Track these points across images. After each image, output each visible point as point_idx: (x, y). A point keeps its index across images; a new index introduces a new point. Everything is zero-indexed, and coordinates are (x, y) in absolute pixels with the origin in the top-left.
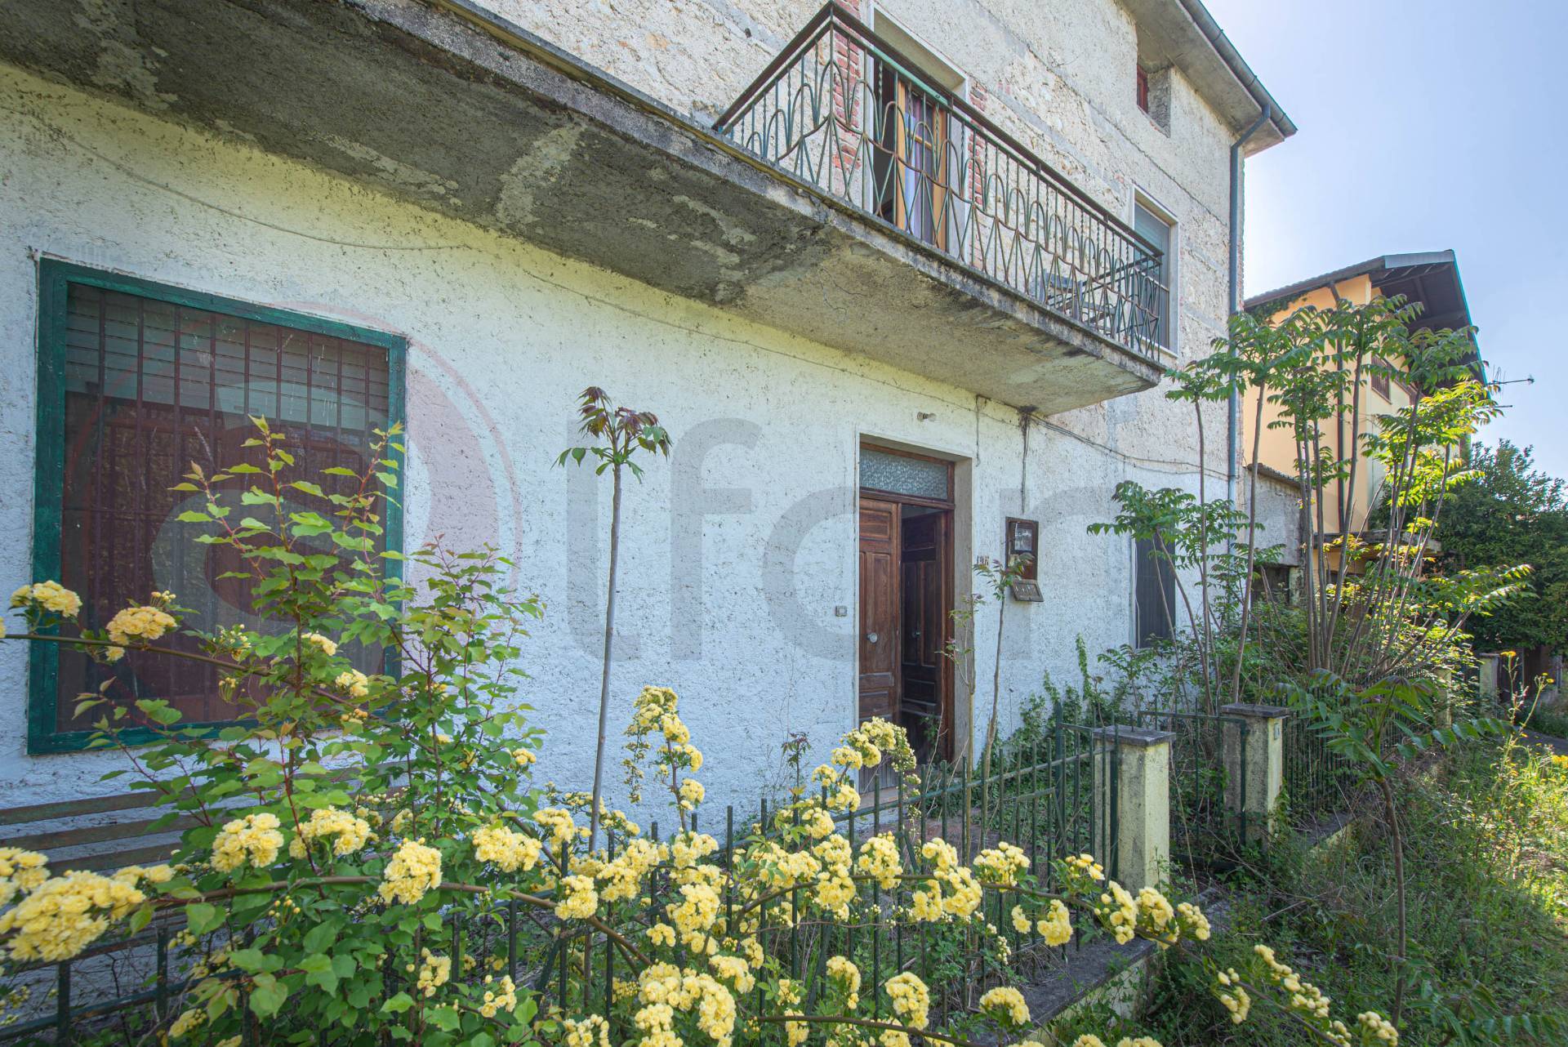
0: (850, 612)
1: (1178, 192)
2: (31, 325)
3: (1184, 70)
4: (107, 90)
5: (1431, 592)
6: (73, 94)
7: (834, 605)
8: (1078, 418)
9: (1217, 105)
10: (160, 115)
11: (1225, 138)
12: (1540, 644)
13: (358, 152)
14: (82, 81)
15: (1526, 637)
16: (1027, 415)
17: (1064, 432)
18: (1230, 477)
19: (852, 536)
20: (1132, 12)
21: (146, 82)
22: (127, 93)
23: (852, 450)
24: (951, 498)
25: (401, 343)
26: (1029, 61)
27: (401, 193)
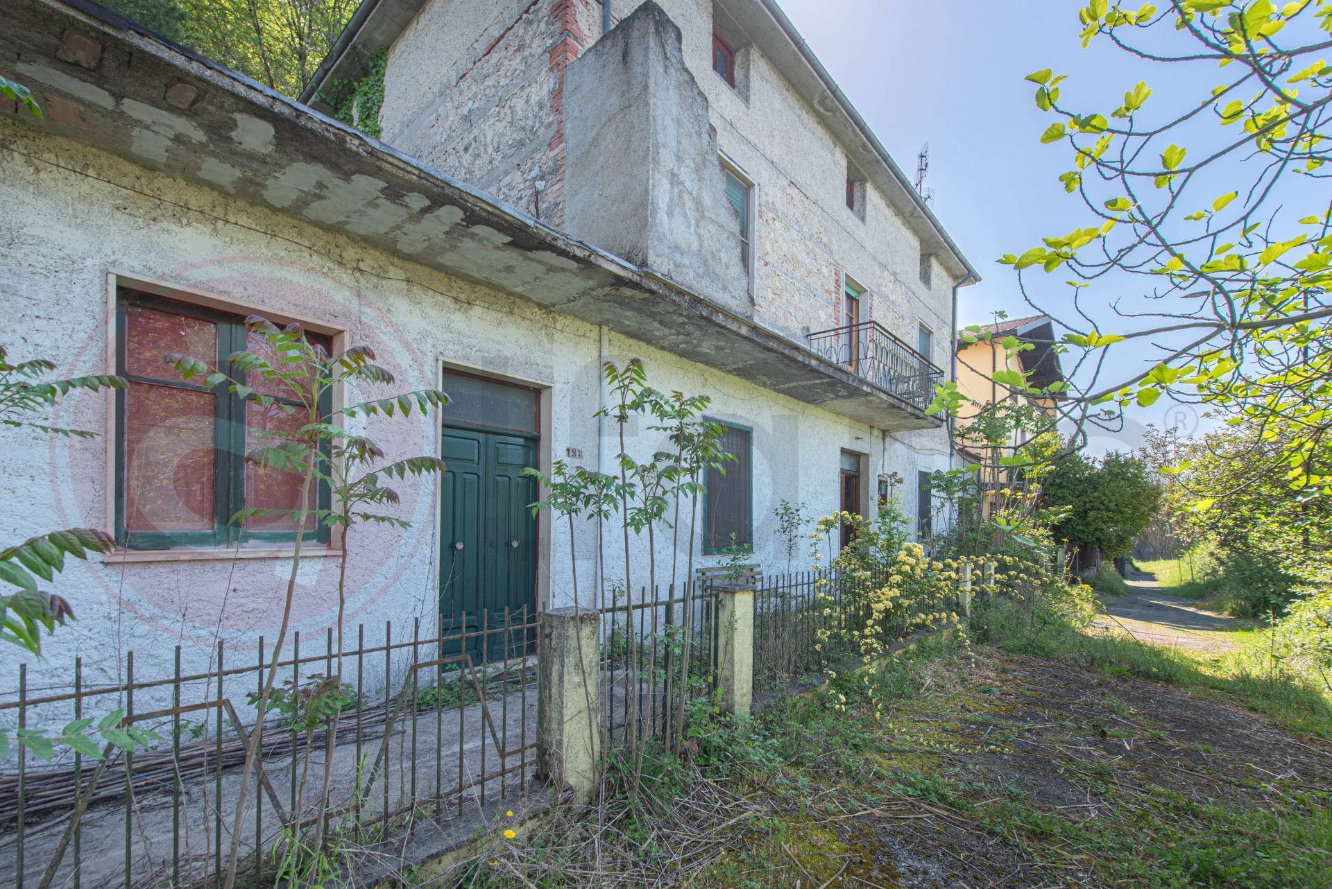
1: (934, 317)
3: (937, 256)
5: (1040, 516)
6: (708, 368)
8: (898, 435)
9: (949, 270)
11: (950, 283)
12: (1086, 543)
15: (1080, 539)
16: (885, 433)
17: (896, 440)
18: (951, 455)
19: (838, 489)
20: (919, 236)
23: (838, 452)
24: (858, 470)
25: (752, 429)
26: (886, 273)
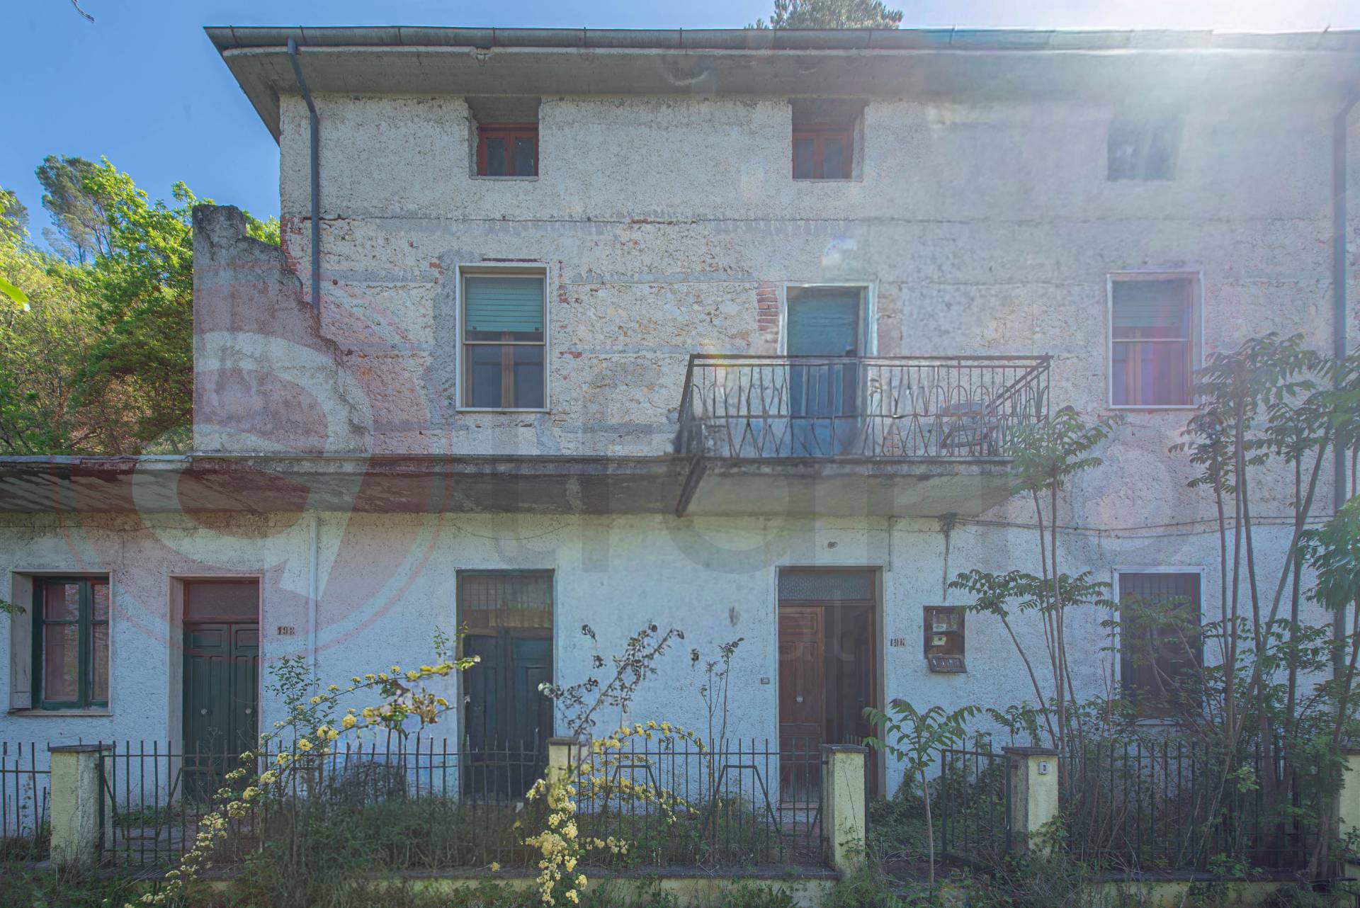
0: (772, 681)
2: (455, 591)
4: (468, 511)
6: (462, 515)
7: (760, 677)
10: (481, 512)
13: (526, 505)
14: (462, 511)
16: (945, 523)
19: (773, 633)
21: (474, 507)
22: (472, 510)
23: (771, 579)
24: (873, 596)
27: (545, 512)
